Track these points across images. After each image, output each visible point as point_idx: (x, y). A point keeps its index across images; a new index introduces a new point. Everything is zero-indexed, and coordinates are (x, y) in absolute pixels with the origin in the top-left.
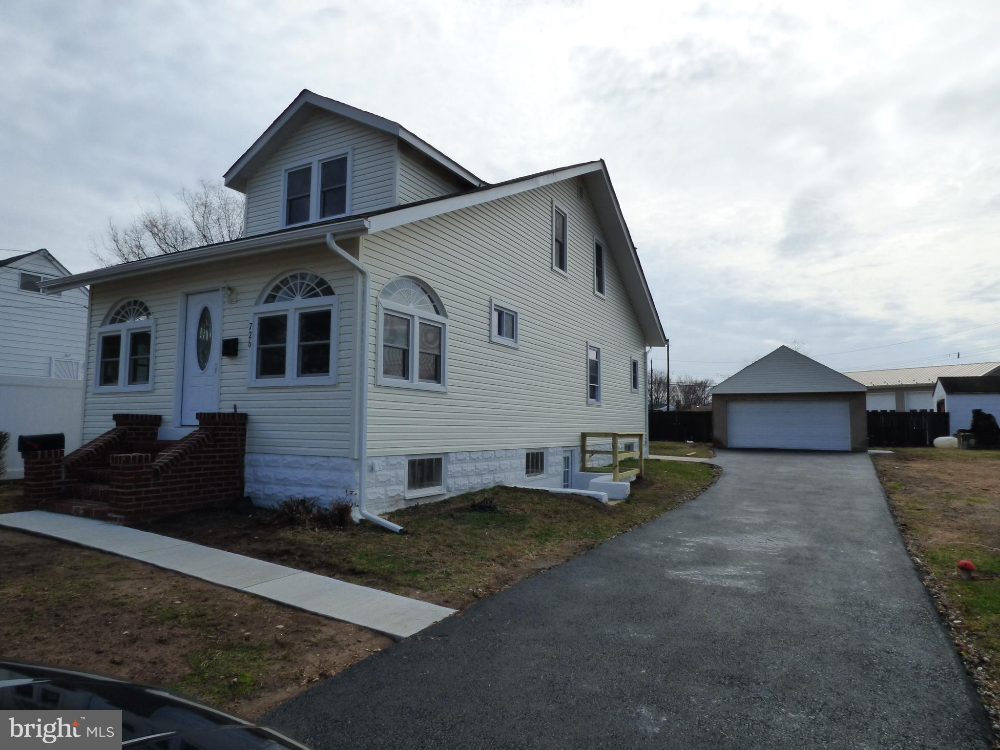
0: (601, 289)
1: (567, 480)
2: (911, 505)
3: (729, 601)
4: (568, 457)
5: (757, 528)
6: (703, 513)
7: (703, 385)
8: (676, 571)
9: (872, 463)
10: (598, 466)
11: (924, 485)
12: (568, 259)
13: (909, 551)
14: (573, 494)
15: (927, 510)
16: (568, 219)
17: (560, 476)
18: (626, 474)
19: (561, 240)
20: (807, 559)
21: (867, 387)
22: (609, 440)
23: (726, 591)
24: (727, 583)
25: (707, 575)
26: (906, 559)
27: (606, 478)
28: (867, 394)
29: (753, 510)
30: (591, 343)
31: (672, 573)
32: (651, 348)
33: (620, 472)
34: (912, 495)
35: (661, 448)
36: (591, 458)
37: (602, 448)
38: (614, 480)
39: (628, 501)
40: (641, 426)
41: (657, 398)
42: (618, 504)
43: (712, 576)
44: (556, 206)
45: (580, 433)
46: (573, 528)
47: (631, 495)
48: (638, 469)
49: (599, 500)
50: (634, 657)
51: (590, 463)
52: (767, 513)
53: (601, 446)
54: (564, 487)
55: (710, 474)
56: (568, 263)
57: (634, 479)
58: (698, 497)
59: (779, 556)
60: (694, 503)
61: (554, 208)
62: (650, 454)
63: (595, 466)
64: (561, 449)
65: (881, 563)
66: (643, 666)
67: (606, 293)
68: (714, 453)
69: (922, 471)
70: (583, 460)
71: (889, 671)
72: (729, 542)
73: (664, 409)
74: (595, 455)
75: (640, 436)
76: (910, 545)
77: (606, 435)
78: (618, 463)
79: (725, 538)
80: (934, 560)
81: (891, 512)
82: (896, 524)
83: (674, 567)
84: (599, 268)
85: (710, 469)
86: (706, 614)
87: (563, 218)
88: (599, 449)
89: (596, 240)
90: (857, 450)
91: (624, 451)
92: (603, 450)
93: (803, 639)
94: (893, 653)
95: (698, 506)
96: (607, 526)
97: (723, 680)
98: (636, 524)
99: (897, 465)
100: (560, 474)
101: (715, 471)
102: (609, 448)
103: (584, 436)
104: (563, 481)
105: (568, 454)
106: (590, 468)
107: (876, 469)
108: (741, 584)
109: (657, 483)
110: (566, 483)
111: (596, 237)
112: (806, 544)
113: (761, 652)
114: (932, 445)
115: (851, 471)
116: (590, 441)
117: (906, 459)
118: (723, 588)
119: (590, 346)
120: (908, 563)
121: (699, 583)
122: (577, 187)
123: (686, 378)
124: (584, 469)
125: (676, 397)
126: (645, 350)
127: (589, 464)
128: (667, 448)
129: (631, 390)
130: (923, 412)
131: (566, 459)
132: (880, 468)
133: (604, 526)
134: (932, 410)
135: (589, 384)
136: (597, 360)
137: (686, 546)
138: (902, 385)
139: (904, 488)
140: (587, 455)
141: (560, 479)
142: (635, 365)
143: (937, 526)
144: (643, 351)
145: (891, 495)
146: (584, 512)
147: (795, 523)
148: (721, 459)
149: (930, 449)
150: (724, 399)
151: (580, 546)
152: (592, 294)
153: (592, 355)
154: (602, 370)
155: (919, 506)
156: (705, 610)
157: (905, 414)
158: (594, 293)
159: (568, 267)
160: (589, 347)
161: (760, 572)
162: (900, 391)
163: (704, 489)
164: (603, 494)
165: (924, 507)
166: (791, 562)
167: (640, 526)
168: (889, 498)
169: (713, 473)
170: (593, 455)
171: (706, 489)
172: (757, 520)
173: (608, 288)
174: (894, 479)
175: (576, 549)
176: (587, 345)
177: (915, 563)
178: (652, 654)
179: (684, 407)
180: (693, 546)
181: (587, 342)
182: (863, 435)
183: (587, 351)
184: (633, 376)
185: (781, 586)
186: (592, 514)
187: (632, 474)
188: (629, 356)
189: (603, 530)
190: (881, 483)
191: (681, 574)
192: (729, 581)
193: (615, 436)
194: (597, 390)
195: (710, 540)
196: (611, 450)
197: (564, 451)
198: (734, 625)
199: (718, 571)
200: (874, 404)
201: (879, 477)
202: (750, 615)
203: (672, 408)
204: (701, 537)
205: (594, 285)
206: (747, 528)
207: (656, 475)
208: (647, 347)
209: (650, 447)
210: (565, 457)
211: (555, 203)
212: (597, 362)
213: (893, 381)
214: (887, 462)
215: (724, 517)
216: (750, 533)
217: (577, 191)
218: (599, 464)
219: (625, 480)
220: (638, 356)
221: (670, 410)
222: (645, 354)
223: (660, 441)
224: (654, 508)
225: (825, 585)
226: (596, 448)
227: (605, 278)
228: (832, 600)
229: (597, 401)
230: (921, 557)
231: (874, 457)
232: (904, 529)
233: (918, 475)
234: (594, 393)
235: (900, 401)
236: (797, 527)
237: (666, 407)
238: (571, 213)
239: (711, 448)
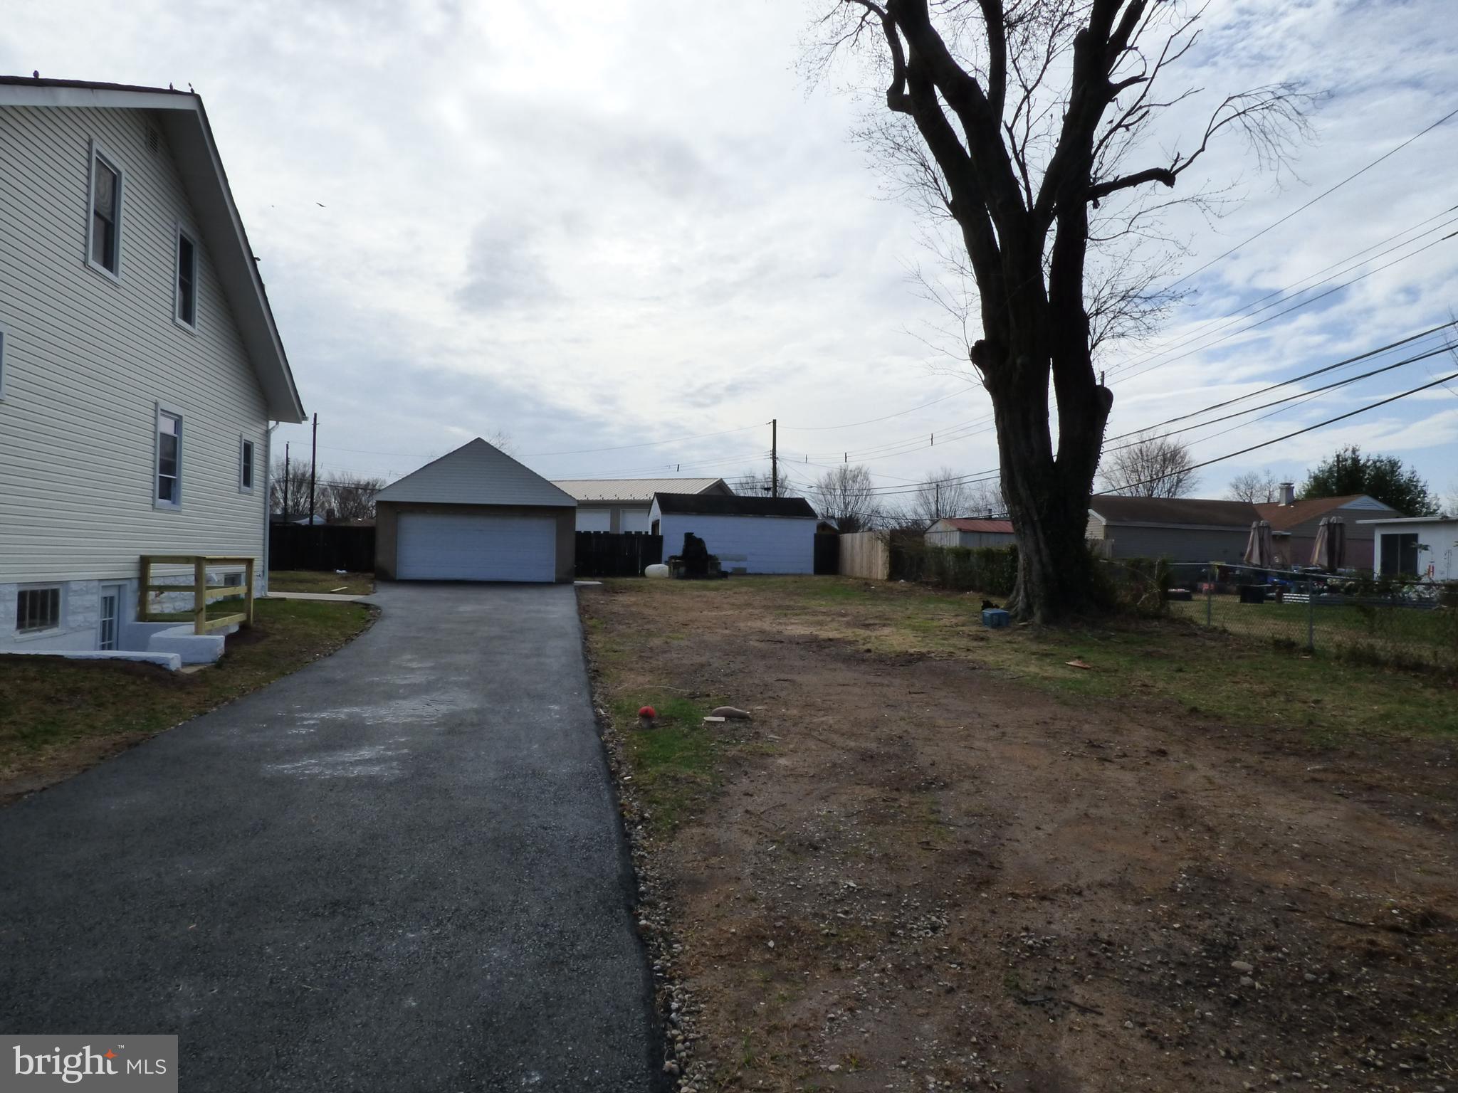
0: (187, 314)
1: (108, 635)
2: (608, 646)
3: (353, 797)
4: (112, 599)
5: (414, 691)
6: (339, 675)
7: (370, 488)
8: (280, 764)
9: (575, 597)
10: (173, 612)
11: (627, 621)
12: (122, 252)
13: (595, 701)
14: (112, 659)
15: (623, 651)
16: (124, 182)
17: (94, 631)
18: (218, 622)
19: (108, 218)
20: (472, 725)
21: (578, 501)
22: (190, 569)
23: (350, 784)
24: (357, 771)
25: (327, 765)
26: (589, 711)
27: (184, 631)
28: (577, 510)
29: (415, 665)
30: (164, 405)
31: (270, 769)
32: (277, 423)
33: (208, 619)
34: (612, 635)
35: (293, 581)
36: (158, 598)
37: (182, 582)
38: (197, 633)
39: (219, 664)
40: (255, 546)
41: (297, 504)
42: (200, 670)
43: (334, 766)
44: (98, 152)
45: (138, 557)
46: (108, 715)
47: (227, 655)
48: (242, 614)
49: (164, 666)
50: (180, 908)
51: (155, 606)
52: (432, 668)
53: (177, 578)
54: (103, 648)
55: (363, 618)
56: (121, 259)
57: (235, 629)
58: (338, 652)
59: (436, 726)
60: (330, 662)
61: (94, 155)
62: (271, 589)
63: (167, 611)
64: (96, 583)
65: (559, 720)
66: (192, 920)
67: (197, 325)
68: (374, 588)
69: (628, 606)
70: (142, 602)
71: (541, 851)
72: (368, 713)
73: (305, 521)
74: (166, 594)
75: (249, 562)
76: (597, 695)
77: (186, 560)
78: (204, 607)
79: (366, 708)
80: (618, 710)
81: (585, 657)
82: (587, 670)
83: (277, 759)
84: (187, 281)
85: (364, 611)
86: (314, 821)
87: (114, 177)
88: (176, 583)
89: (181, 230)
90: (562, 581)
91: (223, 585)
92: (182, 585)
93: (446, 831)
94: (550, 828)
95: (332, 667)
96: (172, 707)
97: (321, 910)
98: (226, 699)
99: (602, 599)
100: (94, 626)
101: (371, 614)
102: (191, 581)
103: (145, 562)
104: (99, 636)
105: (112, 593)
106: (155, 615)
107: (579, 604)
108: (375, 770)
109: (274, 634)
110: (107, 642)
111: (180, 225)
112: (475, 706)
113: (385, 859)
114: (643, 574)
115: (549, 608)
116: (156, 570)
117: (615, 591)
118: (348, 780)
119: (162, 410)
120: (590, 716)
121: (312, 777)
122: (146, 129)
123: (343, 475)
124: (143, 616)
125: (327, 505)
126: (267, 426)
127: (154, 609)
128: (301, 581)
129: (239, 488)
130: (638, 533)
131: (109, 603)
132: (584, 603)
133: (169, 707)
134: (647, 533)
135: (158, 474)
136: (176, 436)
137: (304, 726)
138: (619, 501)
139: (605, 626)
140: (151, 593)
141: (93, 635)
142: (248, 449)
143: (631, 669)
144: (264, 428)
145: (589, 636)
146: (132, 688)
147: (467, 678)
148: (383, 597)
149: (640, 579)
150: (394, 509)
151: (114, 744)
152: (170, 322)
153: (167, 427)
154: (184, 451)
155: (615, 647)
156: (313, 816)
157: (618, 535)
158: (173, 320)
159: (121, 267)
160: (159, 412)
161: (406, 751)
162: (616, 507)
163: (349, 639)
164: (170, 655)
165: (621, 648)
166: (451, 732)
167: (232, 702)
168: (586, 639)
169: (367, 615)
170: (162, 593)
171: (352, 640)
172: (418, 679)
173: (201, 315)
174: (596, 616)
175: (106, 751)
176: (156, 407)
177: (597, 715)
178: (213, 897)
179: (339, 520)
180: (314, 725)
181: (156, 404)
182: (570, 561)
183: (156, 418)
184: (245, 466)
185: (431, 766)
186: (147, 690)
187: (233, 622)
188: (238, 433)
189: (166, 714)
190: (581, 621)
191: (287, 768)
192: (360, 768)
193: (199, 561)
194: (175, 486)
195: (342, 713)
196: (193, 584)
197: (103, 587)
198: (354, 830)
199: (348, 756)
200: (586, 523)
201: (580, 614)
202: (380, 811)
203: (318, 520)
204: (330, 710)
205: (174, 306)
206: (401, 691)
207: (274, 623)
208: (270, 422)
209: (270, 579)
210: (105, 598)
211: (95, 146)
212: (175, 438)
213: (609, 496)
214: (592, 596)
215: (371, 679)
216: (404, 698)
217: (146, 136)
218: (174, 609)
219: (218, 632)
220: (253, 435)
221: (314, 523)
222: (267, 433)
223: (293, 570)
224: (264, 673)
225: (488, 756)
226: (169, 582)
227: (197, 298)
228: (492, 775)
229: (174, 503)
230: (606, 708)
231: (580, 589)
232: (595, 675)
233: (621, 611)
234: (167, 489)
235: (615, 521)
236: (467, 685)
237: (308, 519)
238: (130, 170)
239: (372, 581)
